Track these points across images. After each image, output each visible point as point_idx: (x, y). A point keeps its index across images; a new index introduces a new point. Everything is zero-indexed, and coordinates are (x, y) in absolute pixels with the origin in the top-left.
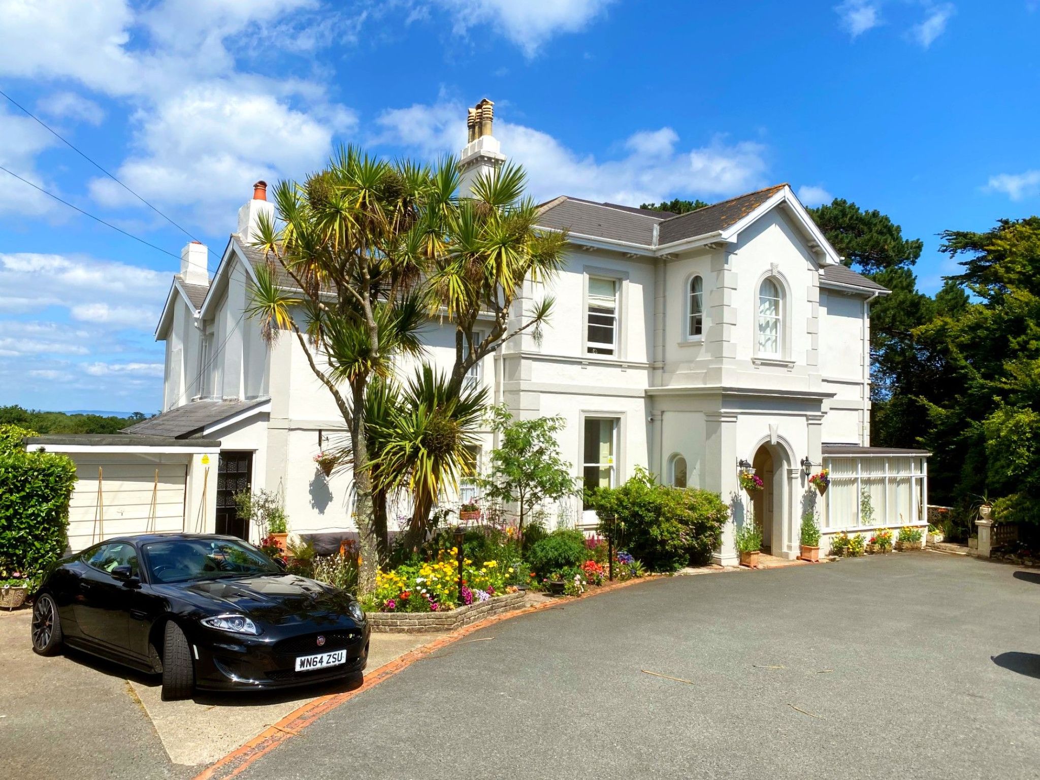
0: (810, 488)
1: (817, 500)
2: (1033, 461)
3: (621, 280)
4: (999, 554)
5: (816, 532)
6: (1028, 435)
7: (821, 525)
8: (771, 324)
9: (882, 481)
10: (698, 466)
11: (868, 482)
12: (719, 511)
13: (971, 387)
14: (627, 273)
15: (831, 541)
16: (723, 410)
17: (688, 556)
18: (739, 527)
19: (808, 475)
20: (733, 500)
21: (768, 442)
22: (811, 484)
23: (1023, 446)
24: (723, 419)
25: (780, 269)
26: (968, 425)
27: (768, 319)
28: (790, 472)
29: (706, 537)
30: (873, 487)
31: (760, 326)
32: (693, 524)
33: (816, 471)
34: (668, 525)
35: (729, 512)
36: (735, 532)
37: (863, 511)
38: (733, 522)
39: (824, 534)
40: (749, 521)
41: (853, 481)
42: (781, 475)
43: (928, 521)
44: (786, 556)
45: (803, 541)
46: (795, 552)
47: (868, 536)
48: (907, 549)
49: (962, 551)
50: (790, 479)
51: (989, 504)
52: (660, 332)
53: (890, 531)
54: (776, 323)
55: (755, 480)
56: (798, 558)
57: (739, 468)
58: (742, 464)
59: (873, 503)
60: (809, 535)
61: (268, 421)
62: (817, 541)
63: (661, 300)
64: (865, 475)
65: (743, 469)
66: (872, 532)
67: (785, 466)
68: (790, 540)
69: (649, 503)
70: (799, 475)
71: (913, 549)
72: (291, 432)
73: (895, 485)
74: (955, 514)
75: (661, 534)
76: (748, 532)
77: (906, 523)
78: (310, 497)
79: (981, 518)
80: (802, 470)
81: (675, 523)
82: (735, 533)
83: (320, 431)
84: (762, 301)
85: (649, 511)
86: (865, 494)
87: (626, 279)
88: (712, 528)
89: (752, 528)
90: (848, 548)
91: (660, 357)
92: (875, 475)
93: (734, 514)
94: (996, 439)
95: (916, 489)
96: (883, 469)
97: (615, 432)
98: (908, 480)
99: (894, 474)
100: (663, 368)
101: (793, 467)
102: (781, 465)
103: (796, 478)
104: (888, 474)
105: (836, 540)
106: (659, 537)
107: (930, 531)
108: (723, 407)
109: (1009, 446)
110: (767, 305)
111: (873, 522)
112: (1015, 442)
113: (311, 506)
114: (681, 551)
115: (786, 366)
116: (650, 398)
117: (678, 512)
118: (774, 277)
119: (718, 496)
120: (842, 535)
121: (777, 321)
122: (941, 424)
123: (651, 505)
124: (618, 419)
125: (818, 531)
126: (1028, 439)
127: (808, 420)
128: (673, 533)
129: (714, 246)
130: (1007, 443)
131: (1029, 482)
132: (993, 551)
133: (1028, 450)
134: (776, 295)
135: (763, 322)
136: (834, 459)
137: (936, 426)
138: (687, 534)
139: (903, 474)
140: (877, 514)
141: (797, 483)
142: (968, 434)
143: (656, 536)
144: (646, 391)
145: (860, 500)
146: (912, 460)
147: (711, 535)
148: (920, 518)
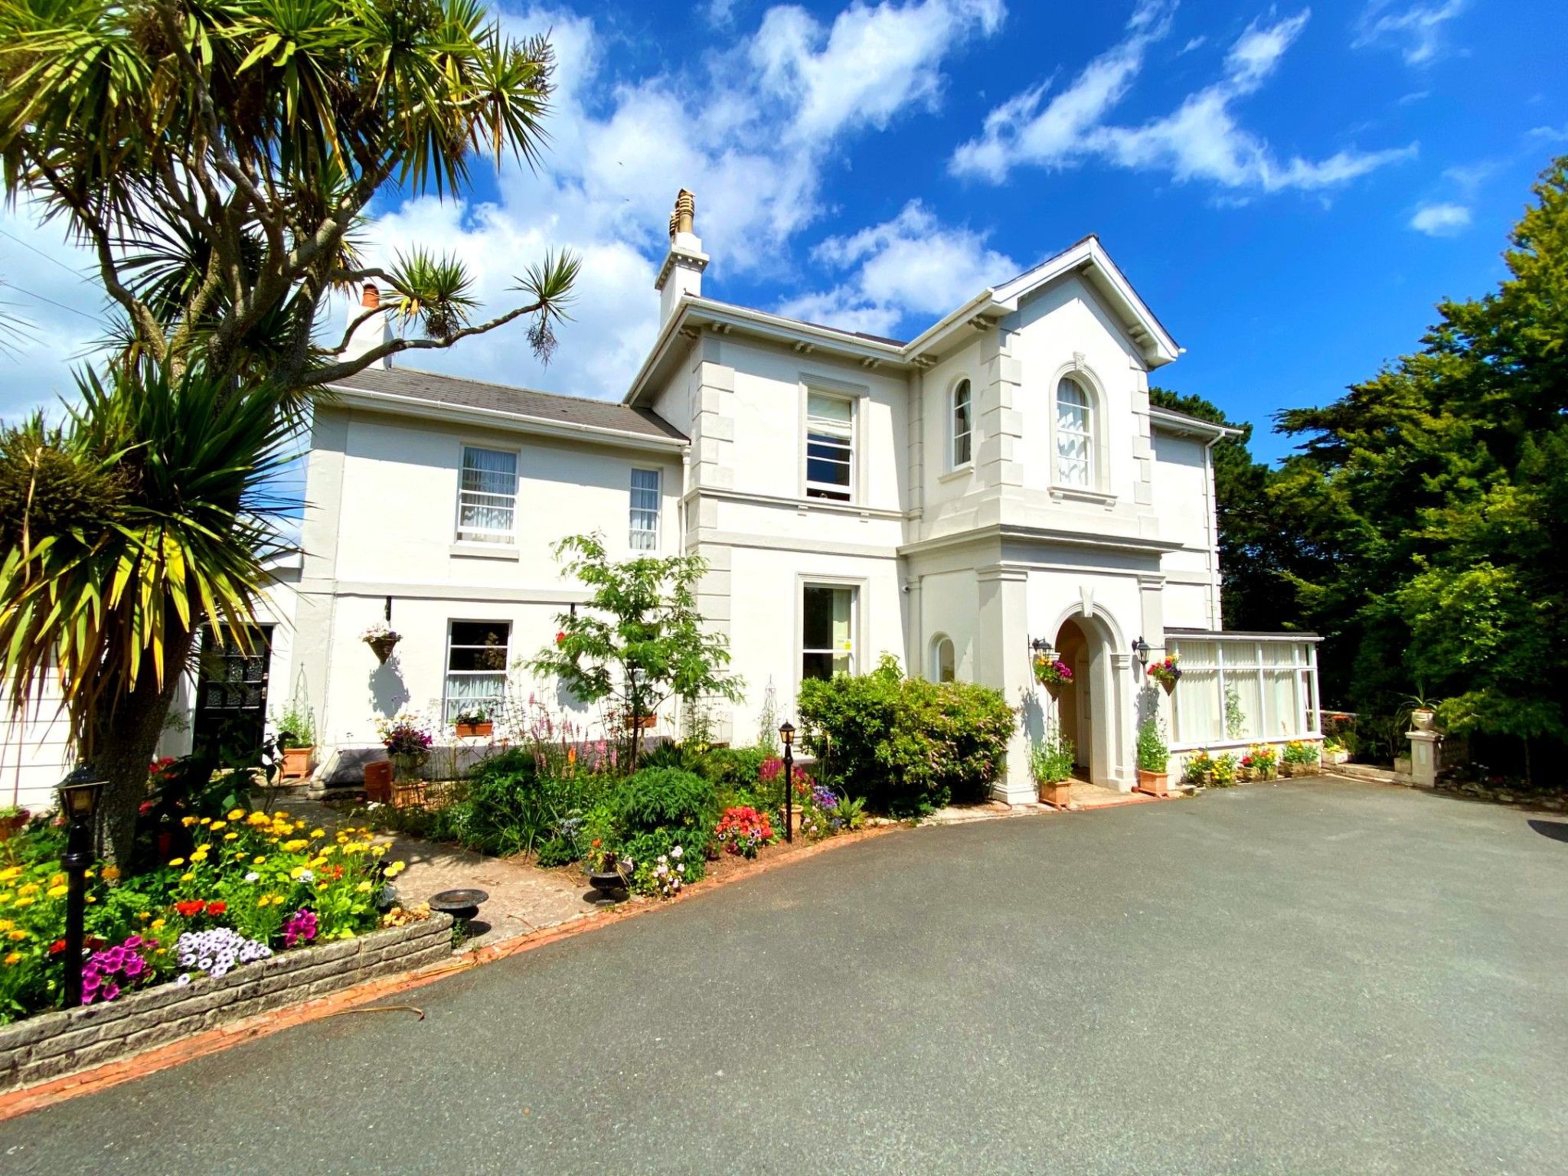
0: (1148, 683)
1: (1160, 701)
2: (1504, 641)
3: (857, 398)
4: (1450, 782)
5: (1160, 751)
6: (1493, 601)
7: (1165, 738)
8: (1077, 445)
9: (1254, 675)
10: (970, 650)
11: (1232, 676)
12: (999, 717)
13: (1367, 550)
14: (866, 387)
15: (1184, 762)
16: (1002, 563)
17: (947, 790)
18: (1037, 741)
19: (1144, 663)
20: (1024, 700)
21: (1078, 614)
22: (1151, 678)
23: (1485, 618)
24: (1004, 576)
25: (1088, 361)
26: (1367, 601)
27: (1072, 437)
28: (1115, 659)
29: (977, 760)
30: (1241, 684)
31: (1061, 448)
32: (954, 738)
33: (1157, 657)
34: (907, 739)
35: (1018, 719)
36: (1029, 749)
37: (1227, 717)
38: (1025, 735)
39: (1173, 752)
40: (1051, 734)
41: (1212, 675)
42: (1101, 664)
43: (1323, 732)
44: (1114, 786)
45: (1140, 764)
46: (1129, 780)
47: (1240, 754)
48: (1299, 773)
49: (1385, 776)
50: (1116, 669)
51: (1428, 708)
52: (916, 469)
53: (1272, 747)
54: (1084, 444)
55: (1059, 669)
56: (1133, 790)
57: (1033, 652)
58: (1037, 645)
59: (1242, 707)
60: (1150, 755)
61: (299, 581)
62: (1163, 764)
63: (916, 425)
64: (1229, 666)
65: (1040, 652)
66: (1244, 749)
67: (1107, 651)
68: (1120, 761)
69: (875, 704)
70: (1129, 663)
71: (1306, 773)
72: (340, 599)
73: (1271, 682)
74: (1361, 723)
75: (894, 755)
76: (1051, 751)
77: (1291, 737)
78: (371, 694)
79: (1415, 729)
80: (1135, 657)
81: (920, 736)
82: (1030, 752)
83: (389, 598)
84: (1063, 410)
85: (873, 717)
86: (1231, 694)
87: (865, 396)
88: (986, 745)
89: (1057, 745)
90: (1212, 774)
91: (916, 504)
92: (1243, 666)
93: (1027, 722)
94: (1432, 611)
95: (1302, 687)
96: (1254, 657)
97: (853, 605)
98: (1290, 675)
99: (1269, 666)
100: (920, 517)
101: (1120, 652)
102: (1100, 649)
103: (1126, 668)
104: (1262, 664)
105: (1193, 762)
106: (891, 760)
107: (1326, 746)
108: (1004, 557)
109: (1458, 621)
110: (1070, 417)
111: (1243, 735)
112: (1469, 613)
113: (371, 707)
114: (932, 784)
115: (1102, 502)
116: (904, 559)
117: (926, 719)
118: (1078, 373)
119: (999, 695)
120: (1200, 753)
121: (1086, 439)
122: (1318, 605)
123: (878, 707)
124: (857, 588)
125: (1164, 749)
126: (1493, 608)
127: (1140, 582)
128: (915, 753)
129: (983, 322)
130: (1454, 615)
131: (1499, 673)
132: (1440, 779)
133: (1494, 625)
134: (1084, 401)
135: (1065, 442)
136: (1180, 642)
137: (1310, 608)
138: (944, 755)
139: (1283, 666)
140: (1248, 723)
141: (1126, 676)
142: (1368, 613)
143: (886, 759)
144: (898, 551)
145: (1223, 703)
146: (1295, 646)
147: (985, 756)
148: (1310, 729)
